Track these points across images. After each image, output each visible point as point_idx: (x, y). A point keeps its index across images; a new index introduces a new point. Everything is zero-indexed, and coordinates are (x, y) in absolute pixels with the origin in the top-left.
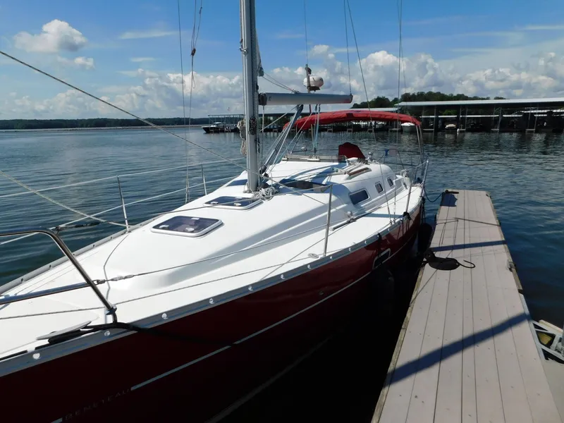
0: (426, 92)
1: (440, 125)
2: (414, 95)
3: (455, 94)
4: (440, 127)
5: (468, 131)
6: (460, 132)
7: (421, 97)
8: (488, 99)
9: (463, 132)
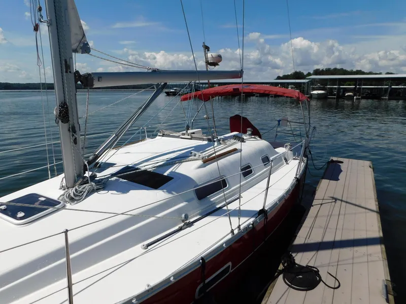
0: (332, 68)
1: (341, 94)
2: (323, 70)
3: (355, 70)
4: (341, 95)
5: (363, 98)
6: (357, 99)
7: (328, 72)
8: (380, 74)
9: (359, 99)
